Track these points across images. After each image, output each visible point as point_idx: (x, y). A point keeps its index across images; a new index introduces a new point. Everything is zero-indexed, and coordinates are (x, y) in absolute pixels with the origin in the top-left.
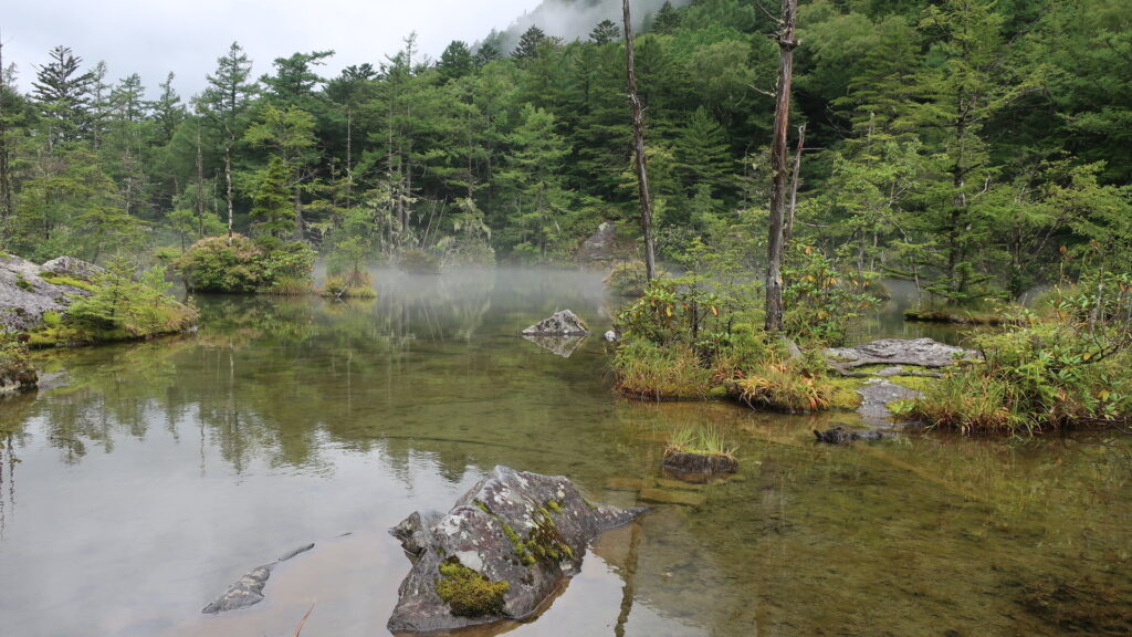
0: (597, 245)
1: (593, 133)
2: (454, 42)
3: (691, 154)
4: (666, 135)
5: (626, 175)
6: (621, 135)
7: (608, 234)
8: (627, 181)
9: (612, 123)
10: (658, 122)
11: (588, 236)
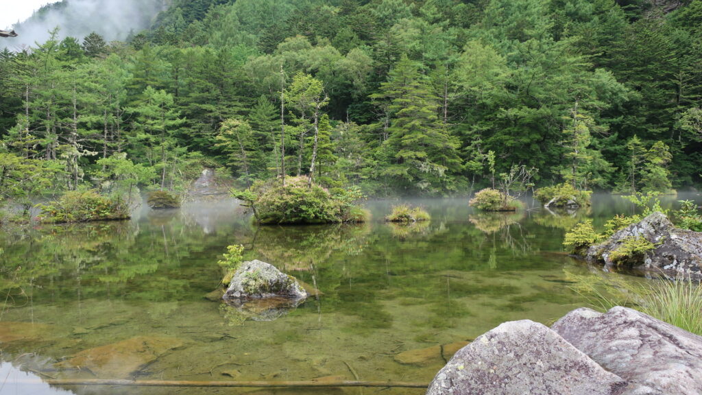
0: (204, 184)
1: (189, 108)
2: (67, 38)
3: (262, 125)
4: (240, 113)
5: (218, 138)
6: (211, 111)
7: (210, 177)
8: (220, 141)
9: (203, 102)
10: (233, 103)
11: (196, 179)
